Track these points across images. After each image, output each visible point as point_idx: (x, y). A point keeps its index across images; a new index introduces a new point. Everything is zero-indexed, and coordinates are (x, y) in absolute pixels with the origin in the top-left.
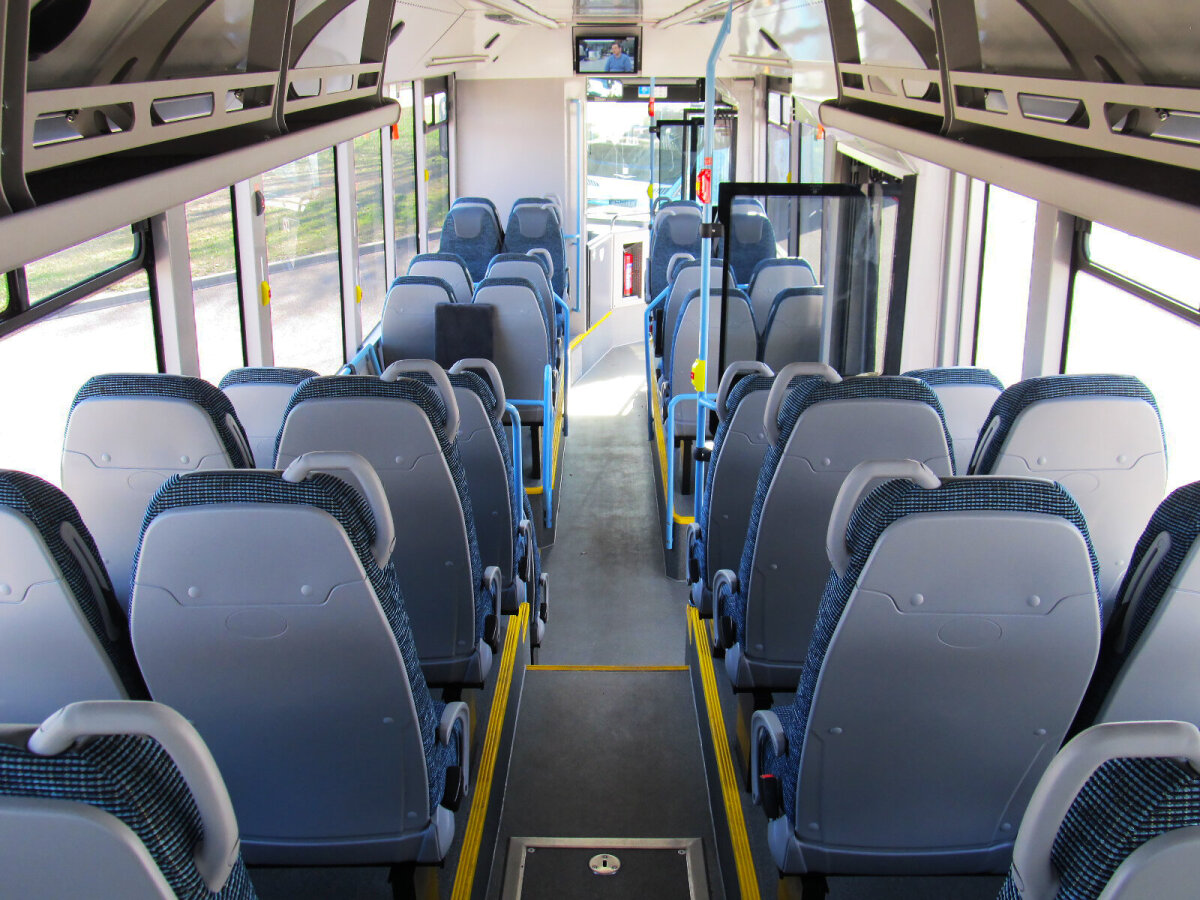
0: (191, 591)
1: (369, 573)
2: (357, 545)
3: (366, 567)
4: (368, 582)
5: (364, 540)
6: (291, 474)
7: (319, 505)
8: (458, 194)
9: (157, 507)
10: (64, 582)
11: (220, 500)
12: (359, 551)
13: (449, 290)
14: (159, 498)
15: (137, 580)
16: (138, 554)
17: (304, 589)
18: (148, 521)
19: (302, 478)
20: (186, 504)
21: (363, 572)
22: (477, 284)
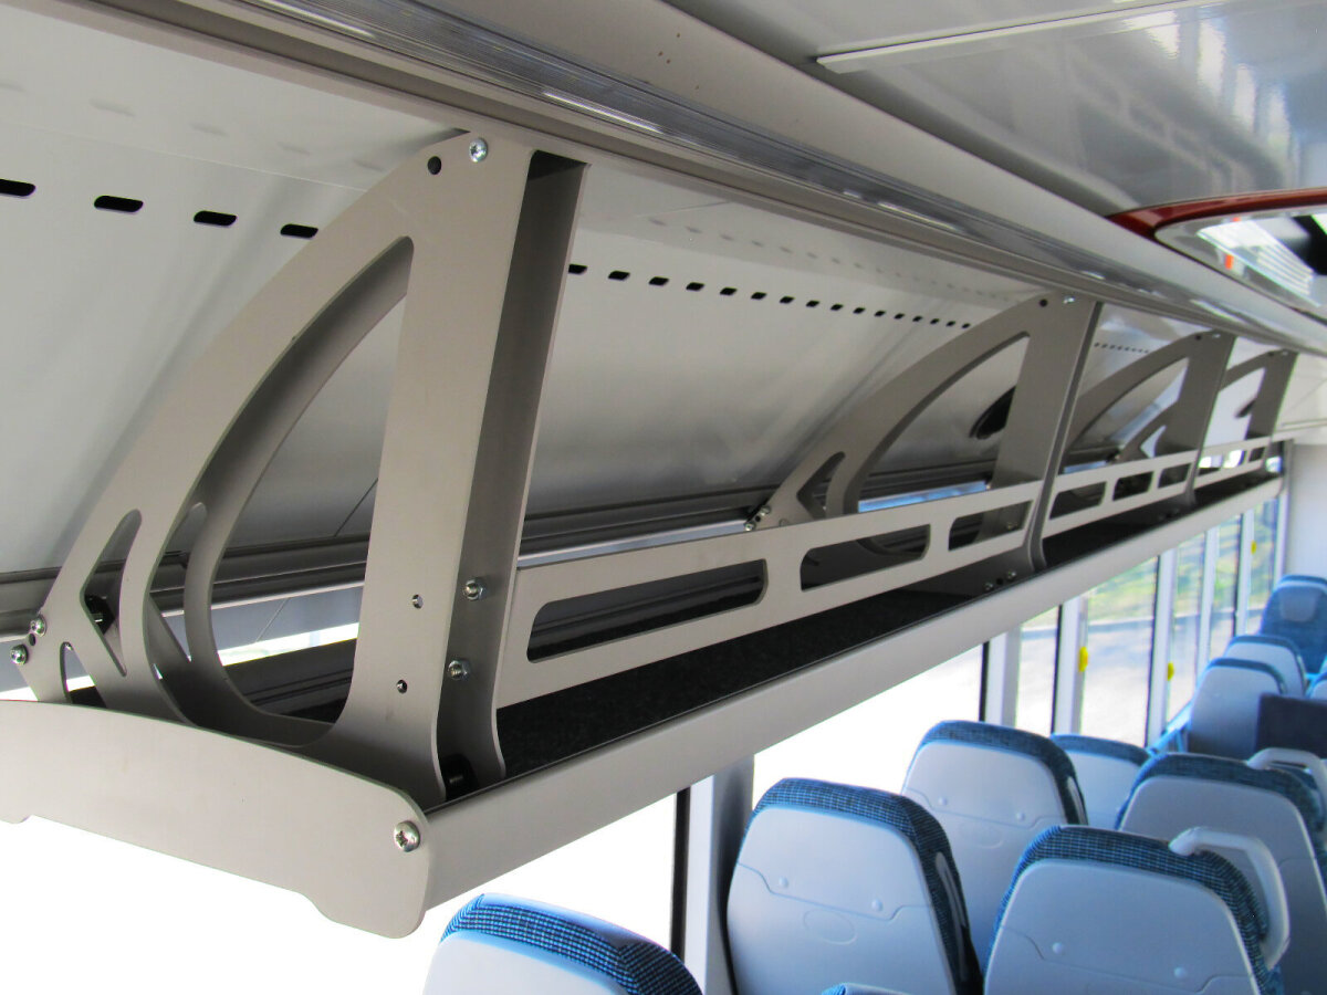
0: (1056, 947)
1: (1256, 971)
2: (1245, 935)
3: (1253, 963)
4: (1253, 981)
5: (1253, 933)
6: (1180, 844)
7: (1208, 885)
8: (1285, 569)
9: (1034, 855)
10: (932, 912)
11: (1101, 859)
12: (1247, 943)
13: (1278, 678)
14: (1038, 846)
15: (1003, 922)
16: (1008, 898)
17: (1178, 972)
18: (1023, 866)
19: (1191, 852)
20: (1066, 856)
21: (1249, 968)
22: (1314, 677)
